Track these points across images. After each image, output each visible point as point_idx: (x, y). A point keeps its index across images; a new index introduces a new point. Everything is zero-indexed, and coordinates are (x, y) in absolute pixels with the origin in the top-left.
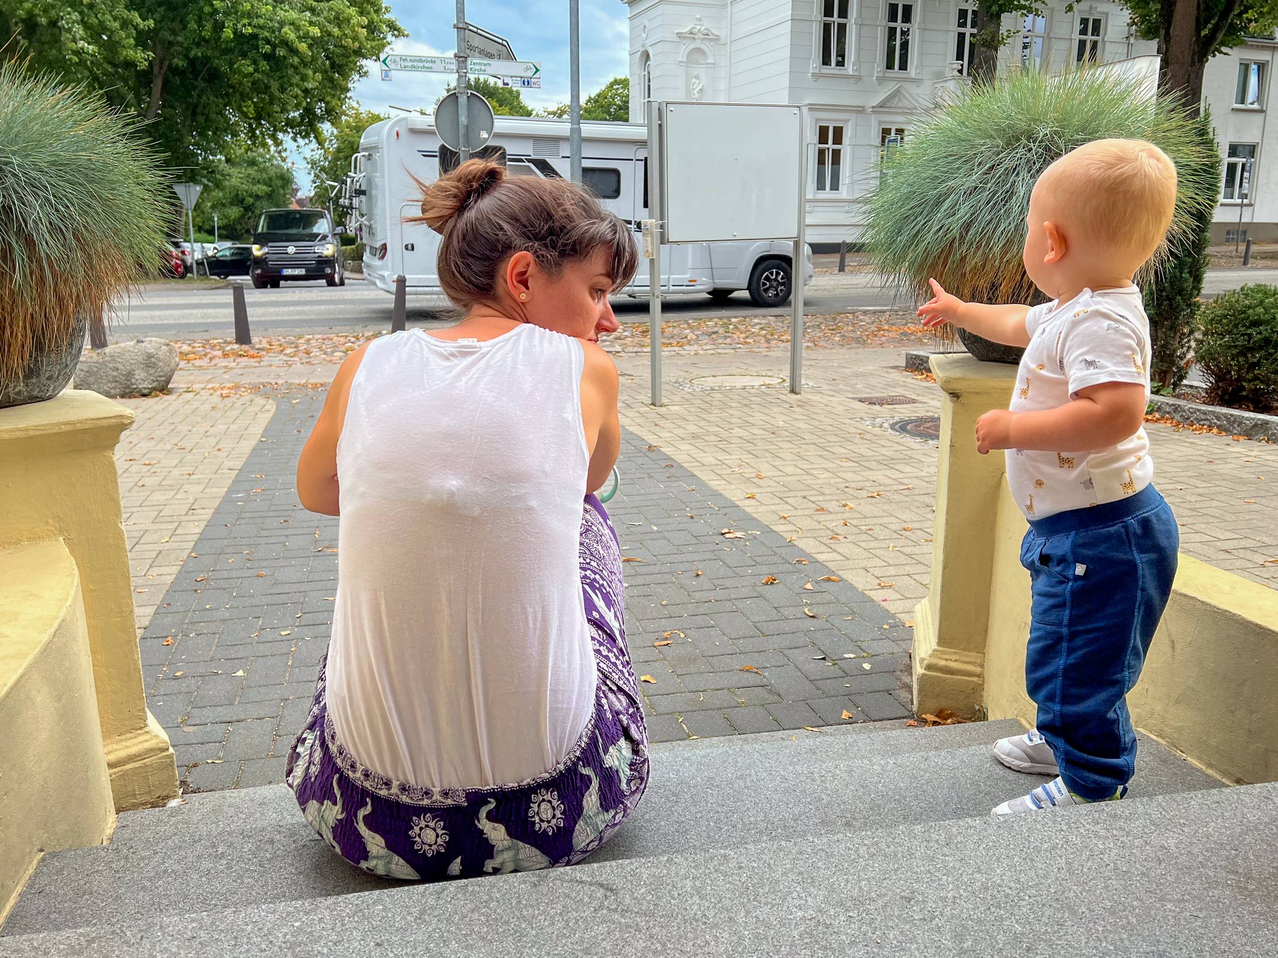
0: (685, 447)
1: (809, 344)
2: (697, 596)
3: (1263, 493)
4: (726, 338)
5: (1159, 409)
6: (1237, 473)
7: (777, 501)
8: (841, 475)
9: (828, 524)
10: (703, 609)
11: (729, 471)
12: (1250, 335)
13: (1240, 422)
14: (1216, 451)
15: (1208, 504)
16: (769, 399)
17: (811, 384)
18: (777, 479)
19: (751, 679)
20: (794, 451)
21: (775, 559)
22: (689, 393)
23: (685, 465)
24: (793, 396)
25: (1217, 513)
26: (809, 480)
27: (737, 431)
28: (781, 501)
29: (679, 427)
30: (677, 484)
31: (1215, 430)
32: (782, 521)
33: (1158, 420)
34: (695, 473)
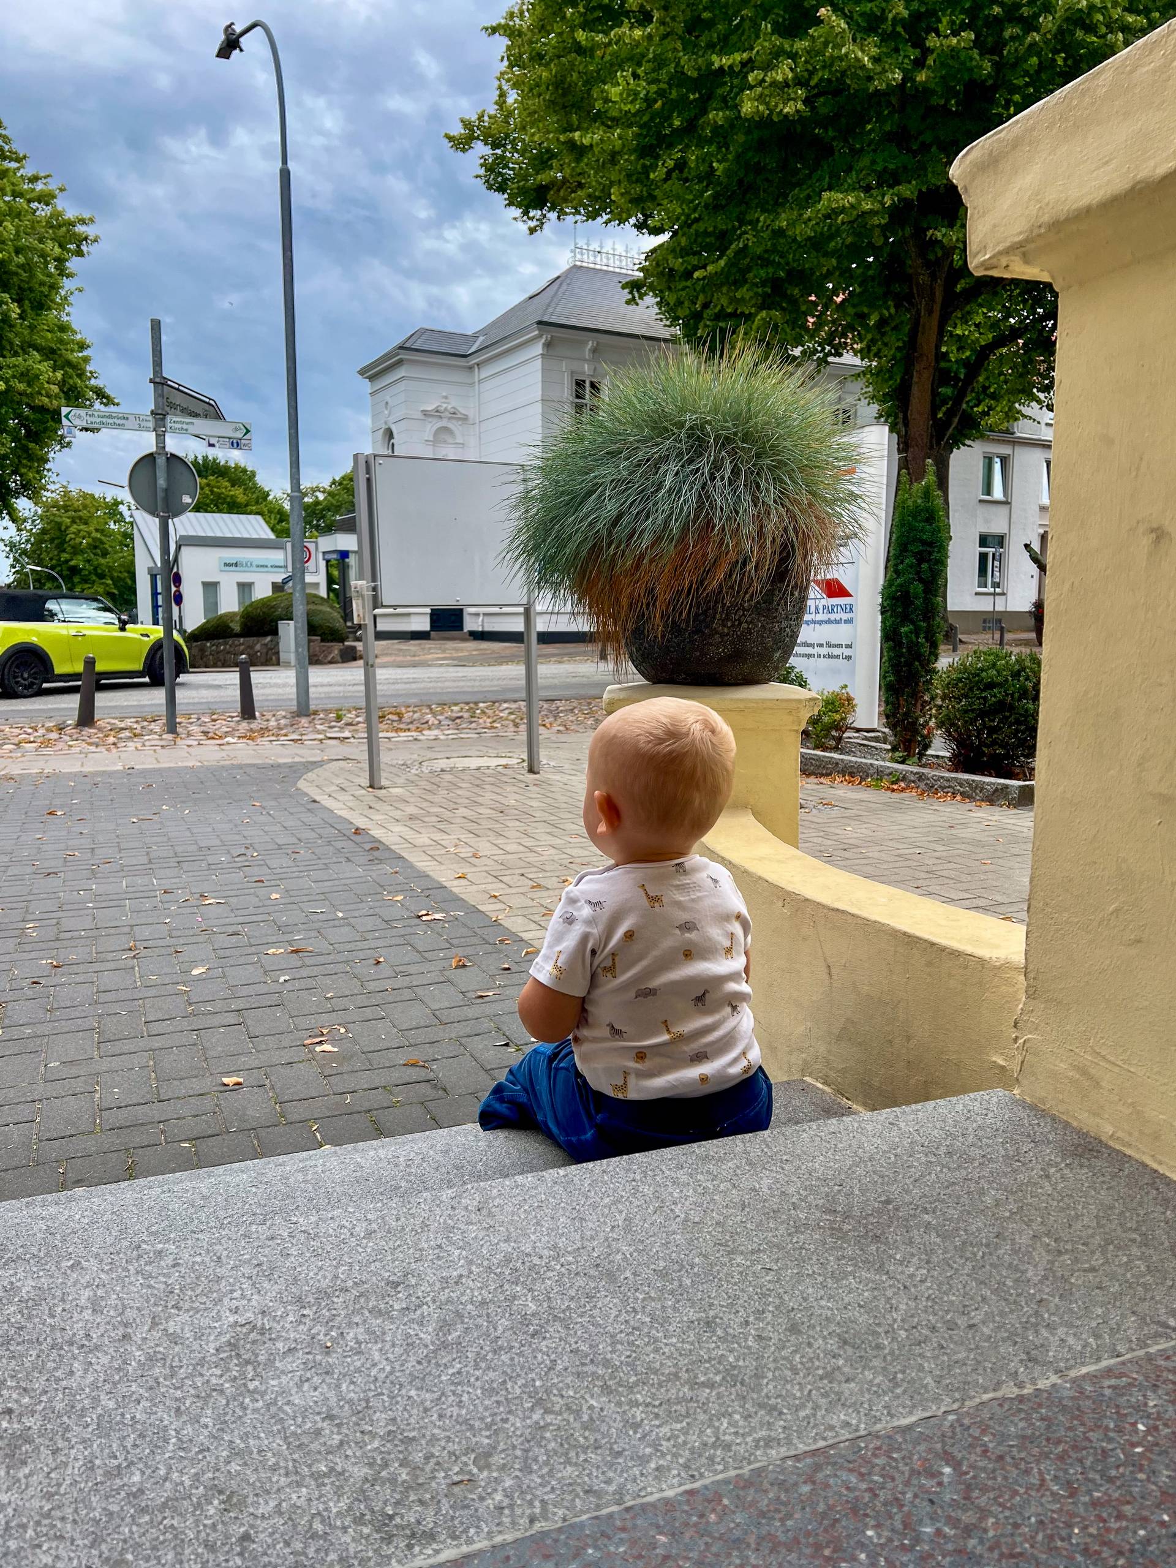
0: (398, 828)
1: (561, 728)
2: (372, 986)
3: (1000, 854)
4: (471, 722)
5: (904, 779)
6: (977, 837)
7: (491, 879)
8: (568, 851)
9: (543, 902)
10: (377, 999)
11: (443, 851)
12: (985, 698)
13: (980, 787)
14: (959, 817)
15: (946, 866)
16: (505, 779)
17: (552, 764)
18: (496, 858)
19: (414, 1074)
20: (521, 829)
21: (474, 940)
22: (416, 775)
23: (393, 847)
24: (532, 776)
25: (953, 874)
26: (532, 858)
27: (462, 811)
28: (495, 880)
29: (397, 808)
30: (379, 867)
31: (959, 798)
32: (493, 900)
33: (903, 790)
34: (403, 854)
